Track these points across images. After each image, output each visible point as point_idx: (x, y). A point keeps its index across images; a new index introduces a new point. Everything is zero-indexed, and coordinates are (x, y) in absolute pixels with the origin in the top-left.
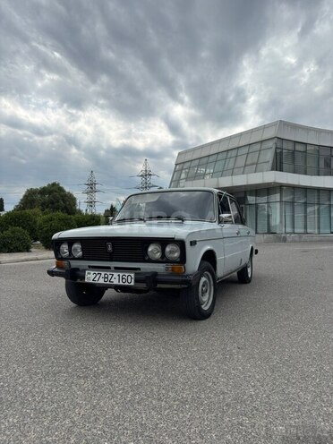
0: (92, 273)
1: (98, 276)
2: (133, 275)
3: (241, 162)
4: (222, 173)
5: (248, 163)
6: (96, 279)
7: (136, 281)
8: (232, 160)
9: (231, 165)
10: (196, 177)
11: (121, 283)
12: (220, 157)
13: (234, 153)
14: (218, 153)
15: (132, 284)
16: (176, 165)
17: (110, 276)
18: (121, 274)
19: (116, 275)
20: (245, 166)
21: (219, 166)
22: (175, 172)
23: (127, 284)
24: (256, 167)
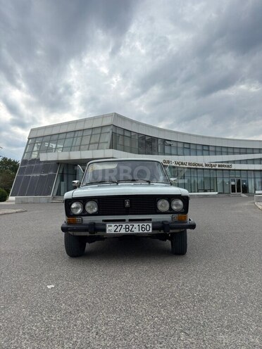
0: (113, 225)
1: (119, 228)
2: (151, 225)
3: (86, 141)
4: (71, 148)
5: (91, 142)
6: (118, 230)
7: (153, 229)
8: (79, 139)
9: (78, 143)
10: (48, 150)
11: (141, 231)
12: (68, 135)
13: (80, 134)
14: (67, 133)
15: (151, 231)
16: (29, 139)
17: (131, 227)
18: (141, 225)
19: (136, 225)
20: (90, 144)
21: (68, 142)
22: (27, 144)
23: (146, 231)
24: (98, 145)
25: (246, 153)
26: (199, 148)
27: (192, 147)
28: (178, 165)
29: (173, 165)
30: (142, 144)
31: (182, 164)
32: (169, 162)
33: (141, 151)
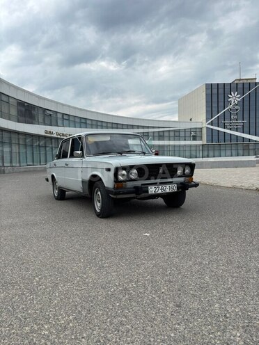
0: (153, 187)
1: (157, 189)
2: (176, 185)
6: (157, 191)
11: (170, 191)
15: (176, 190)
17: (164, 188)
18: (170, 186)
19: (167, 186)
23: (173, 191)
25: (117, 128)
26: (77, 120)
27: (71, 119)
28: (59, 136)
29: (55, 136)
30: (21, 111)
31: (63, 135)
32: (50, 133)
33: (21, 118)
